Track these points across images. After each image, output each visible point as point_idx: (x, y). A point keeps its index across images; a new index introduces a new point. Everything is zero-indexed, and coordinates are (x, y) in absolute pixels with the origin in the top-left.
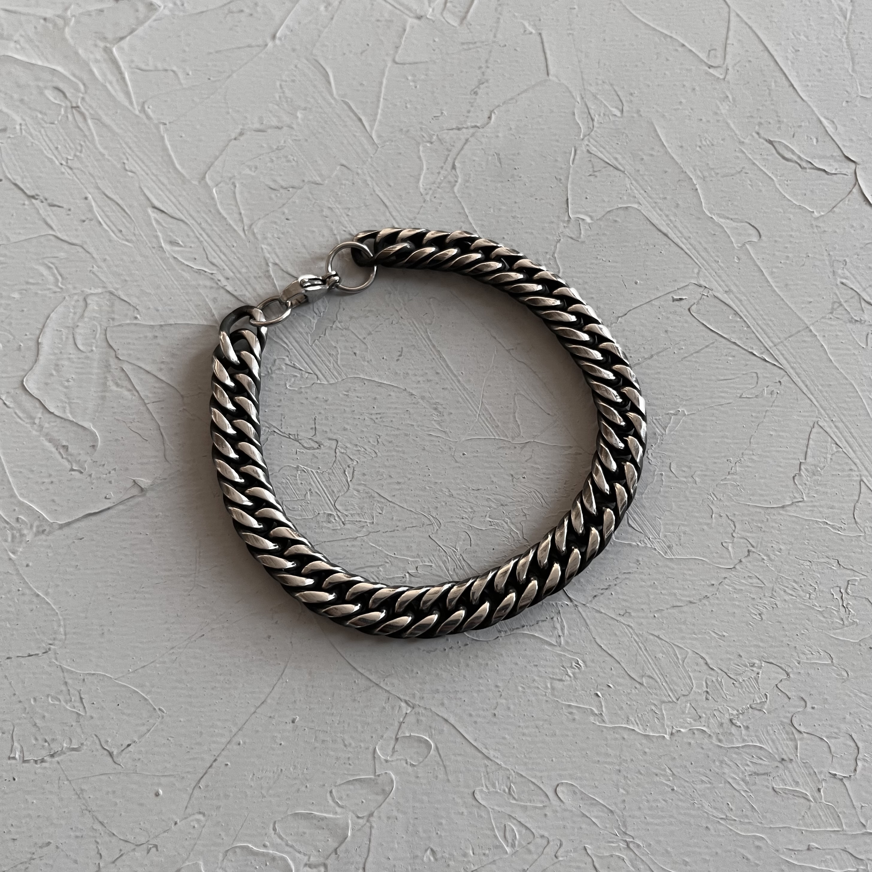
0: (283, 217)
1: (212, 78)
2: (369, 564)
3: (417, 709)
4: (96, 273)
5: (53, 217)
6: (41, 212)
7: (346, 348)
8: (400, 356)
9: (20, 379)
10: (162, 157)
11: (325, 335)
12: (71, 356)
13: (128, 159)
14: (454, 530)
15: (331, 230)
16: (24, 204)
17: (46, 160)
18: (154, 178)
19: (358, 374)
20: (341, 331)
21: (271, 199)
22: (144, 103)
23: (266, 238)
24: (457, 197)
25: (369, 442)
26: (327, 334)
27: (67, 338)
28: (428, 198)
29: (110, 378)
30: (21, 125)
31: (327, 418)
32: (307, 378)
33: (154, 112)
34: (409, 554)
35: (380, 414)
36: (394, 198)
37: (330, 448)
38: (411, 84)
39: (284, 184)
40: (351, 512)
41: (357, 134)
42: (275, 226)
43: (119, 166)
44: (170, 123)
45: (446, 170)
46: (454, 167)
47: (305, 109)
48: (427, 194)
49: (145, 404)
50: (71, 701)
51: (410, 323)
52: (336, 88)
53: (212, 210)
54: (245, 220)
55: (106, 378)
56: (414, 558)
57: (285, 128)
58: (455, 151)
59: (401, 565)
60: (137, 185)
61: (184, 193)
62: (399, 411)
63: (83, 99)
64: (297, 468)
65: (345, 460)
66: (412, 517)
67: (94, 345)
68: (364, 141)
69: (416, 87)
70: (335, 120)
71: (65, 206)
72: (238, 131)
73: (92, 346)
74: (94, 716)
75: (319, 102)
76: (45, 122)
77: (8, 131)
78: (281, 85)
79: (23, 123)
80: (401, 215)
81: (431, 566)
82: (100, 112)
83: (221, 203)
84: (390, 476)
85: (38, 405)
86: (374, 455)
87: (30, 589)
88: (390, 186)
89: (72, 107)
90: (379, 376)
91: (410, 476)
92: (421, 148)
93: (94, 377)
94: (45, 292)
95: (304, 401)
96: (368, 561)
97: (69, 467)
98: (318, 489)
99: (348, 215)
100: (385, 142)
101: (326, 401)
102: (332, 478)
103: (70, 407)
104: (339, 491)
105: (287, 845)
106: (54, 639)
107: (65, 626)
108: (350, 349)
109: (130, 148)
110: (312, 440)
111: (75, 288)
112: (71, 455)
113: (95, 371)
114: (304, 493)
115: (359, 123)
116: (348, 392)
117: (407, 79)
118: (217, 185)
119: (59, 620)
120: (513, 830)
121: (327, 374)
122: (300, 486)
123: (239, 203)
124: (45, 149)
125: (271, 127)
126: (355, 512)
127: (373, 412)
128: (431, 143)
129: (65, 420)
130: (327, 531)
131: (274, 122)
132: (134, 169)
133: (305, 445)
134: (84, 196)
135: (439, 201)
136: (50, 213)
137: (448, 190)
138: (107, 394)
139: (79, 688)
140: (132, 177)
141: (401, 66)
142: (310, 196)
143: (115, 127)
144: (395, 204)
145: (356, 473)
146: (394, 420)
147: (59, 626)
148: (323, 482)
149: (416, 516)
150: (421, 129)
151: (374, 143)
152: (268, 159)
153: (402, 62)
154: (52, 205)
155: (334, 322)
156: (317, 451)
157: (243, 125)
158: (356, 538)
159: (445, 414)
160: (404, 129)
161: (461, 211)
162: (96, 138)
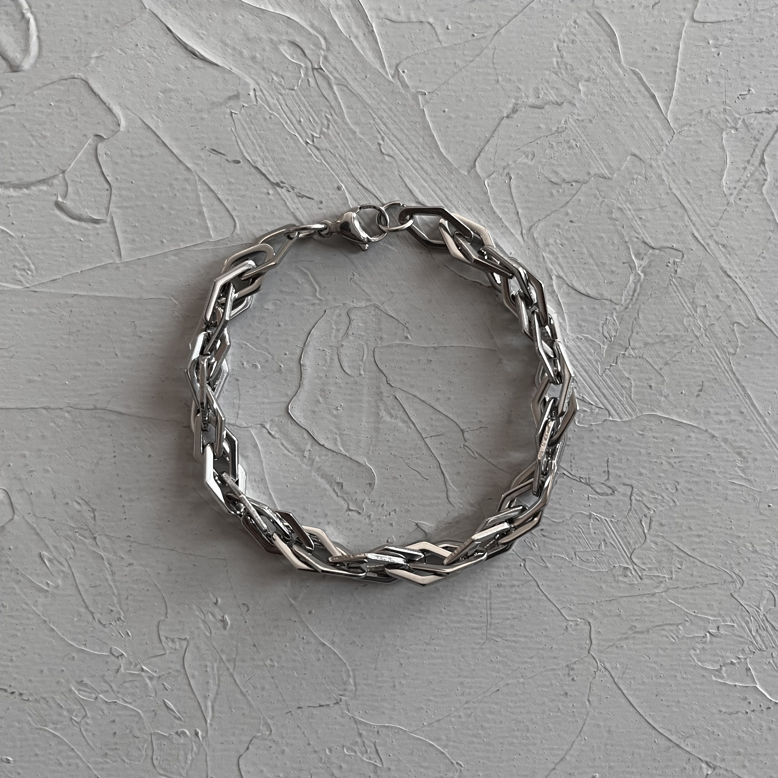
0: (567, 219)
1: (475, 35)
2: (668, 622)
3: (717, 771)
4: (358, 282)
5: (302, 210)
6: (288, 204)
7: (640, 380)
8: (701, 390)
9: (284, 406)
10: (423, 138)
11: (616, 363)
12: (338, 381)
13: (383, 139)
14: (757, 589)
15: (622, 236)
16: (269, 194)
17: (288, 138)
18: (415, 164)
19: (653, 411)
20: (633, 360)
21: (552, 195)
22: (397, 65)
23: (548, 245)
24: (765, 199)
25: (667, 489)
26: (619, 363)
27: (332, 359)
28: (732, 199)
29: (382, 407)
30: (254, 89)
31: (620, 461)
32: (597, 413)
33: (410, 77)
34: (710, 612)
35: (678, 457)
36: (693, 199)
37: (624, 495)
38: (713, 50)
39: (565, 176)
40: (649, 566)
41: (651, 115)
42: (557, 230)
43: (374, 147)
44: (429, 93)
45: (753, 165)
46: (762, 162)
47: (588, 80)
48: (731, 194)
49: (423, 439)
50: (367, 752)
51: (711, 353)
52: (624, 54)
53: (485, 208)
54: (523, 220)
55: (378, 406)
56: (715, 616)
57: (565, 104)
58: (764, 141)
59: (701, 623)
60: (396, 173)
61: (452, 186)
62: (699, 455)
63: (325, 58)
64: (590, 516)
65: (641, 509)
66: (713, 572)
67: (362, 368)
68: (658, 124)
69: (718, 55)
70: (623, 95)
71: (315, 198)
72: (511, 106)
73: (360, 369)
74: (392, 768)
75: (605, 70)
76: (284, 89)
77: (242, 99)
78: (558, 48)
79: (257, 88)
80: (702, 221)
81: (733, 626)
82: (346, 76)
83: (495, 199)
84: (690, 528)
85: (306, 435)
86: (672, 504)
87: (315, 637)
88: (689, 183)
89: (313, 69)
90: (678, 414)
91: (710, 528)
92: (724, 135)
93: (365, 405)
94: (301, 304)
95: (596, 441)
96: (667, 619)
97: (346, 506)
98: (614, 540)
99: (641, 218)
100: (683, 126)
101: (620, 441)
102: (628, 527)
103: (342, 440)
104: (635, 543)
106: (345, 690)
107: (355, 677)
108: (645, 381)
109: (385, 124)
110: (606, 485)
111: (335, 299)
112: (347, 493)
113: (365, 398)
114: (598, 543)
115: (652, 101)
116: (643, 431)
117: (709, 43)
118: (490, 175)
119: (348, 671)
121: (620, 408)
122: (594, 535)
123: (515, 199)
124: (287, 123)
125: (548, 103)
126: (652, 566)
127: (671, 455)
128: (736, 129)
129: (337, 453)
130: (623, 585)
131: (553, 97)
132: (391, 153)
133: (599, 490)
134: (336, 185)
135: (745, 204)
136: (300, 206)
137: (755, 191)
138: (381, 426)
139: (374, 740)
140: (390, 163)
141: (701, 25)
142: (598, 193)
143: (365, 97)
144: (696, 207)
145: (653, 524)
146: (693, 465)
147: (349, 676)
148: (617, 532)
149: (717, 572)
150: (725, 110)
151: (670, 128)
152: (547, 145)
153: (702, 20)
154: (300, 196)
155: (627, 348)
156: (611, 497)
157: (517, 99)
158: (654, 595)
159: (749, 460)
160: (704, 110)
161: (770, 217)
162: (345, 110)
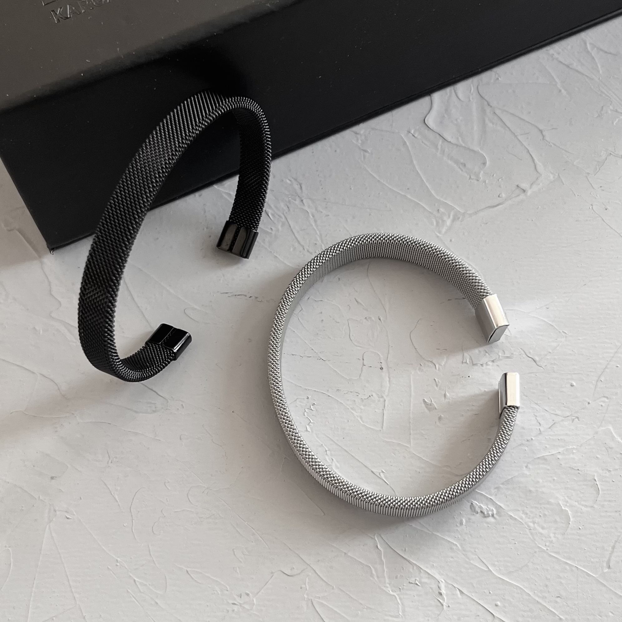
9: (422, 119)
49: (516, 136)
55: (484, 118)
67: (471, 97)
85: (438, 136)
93: (475, 118)
97: (468, 177)
103: (462, 138)
112: (468, 169)
113: (476, 114)
129: (460, 146)
138: (487, 129)
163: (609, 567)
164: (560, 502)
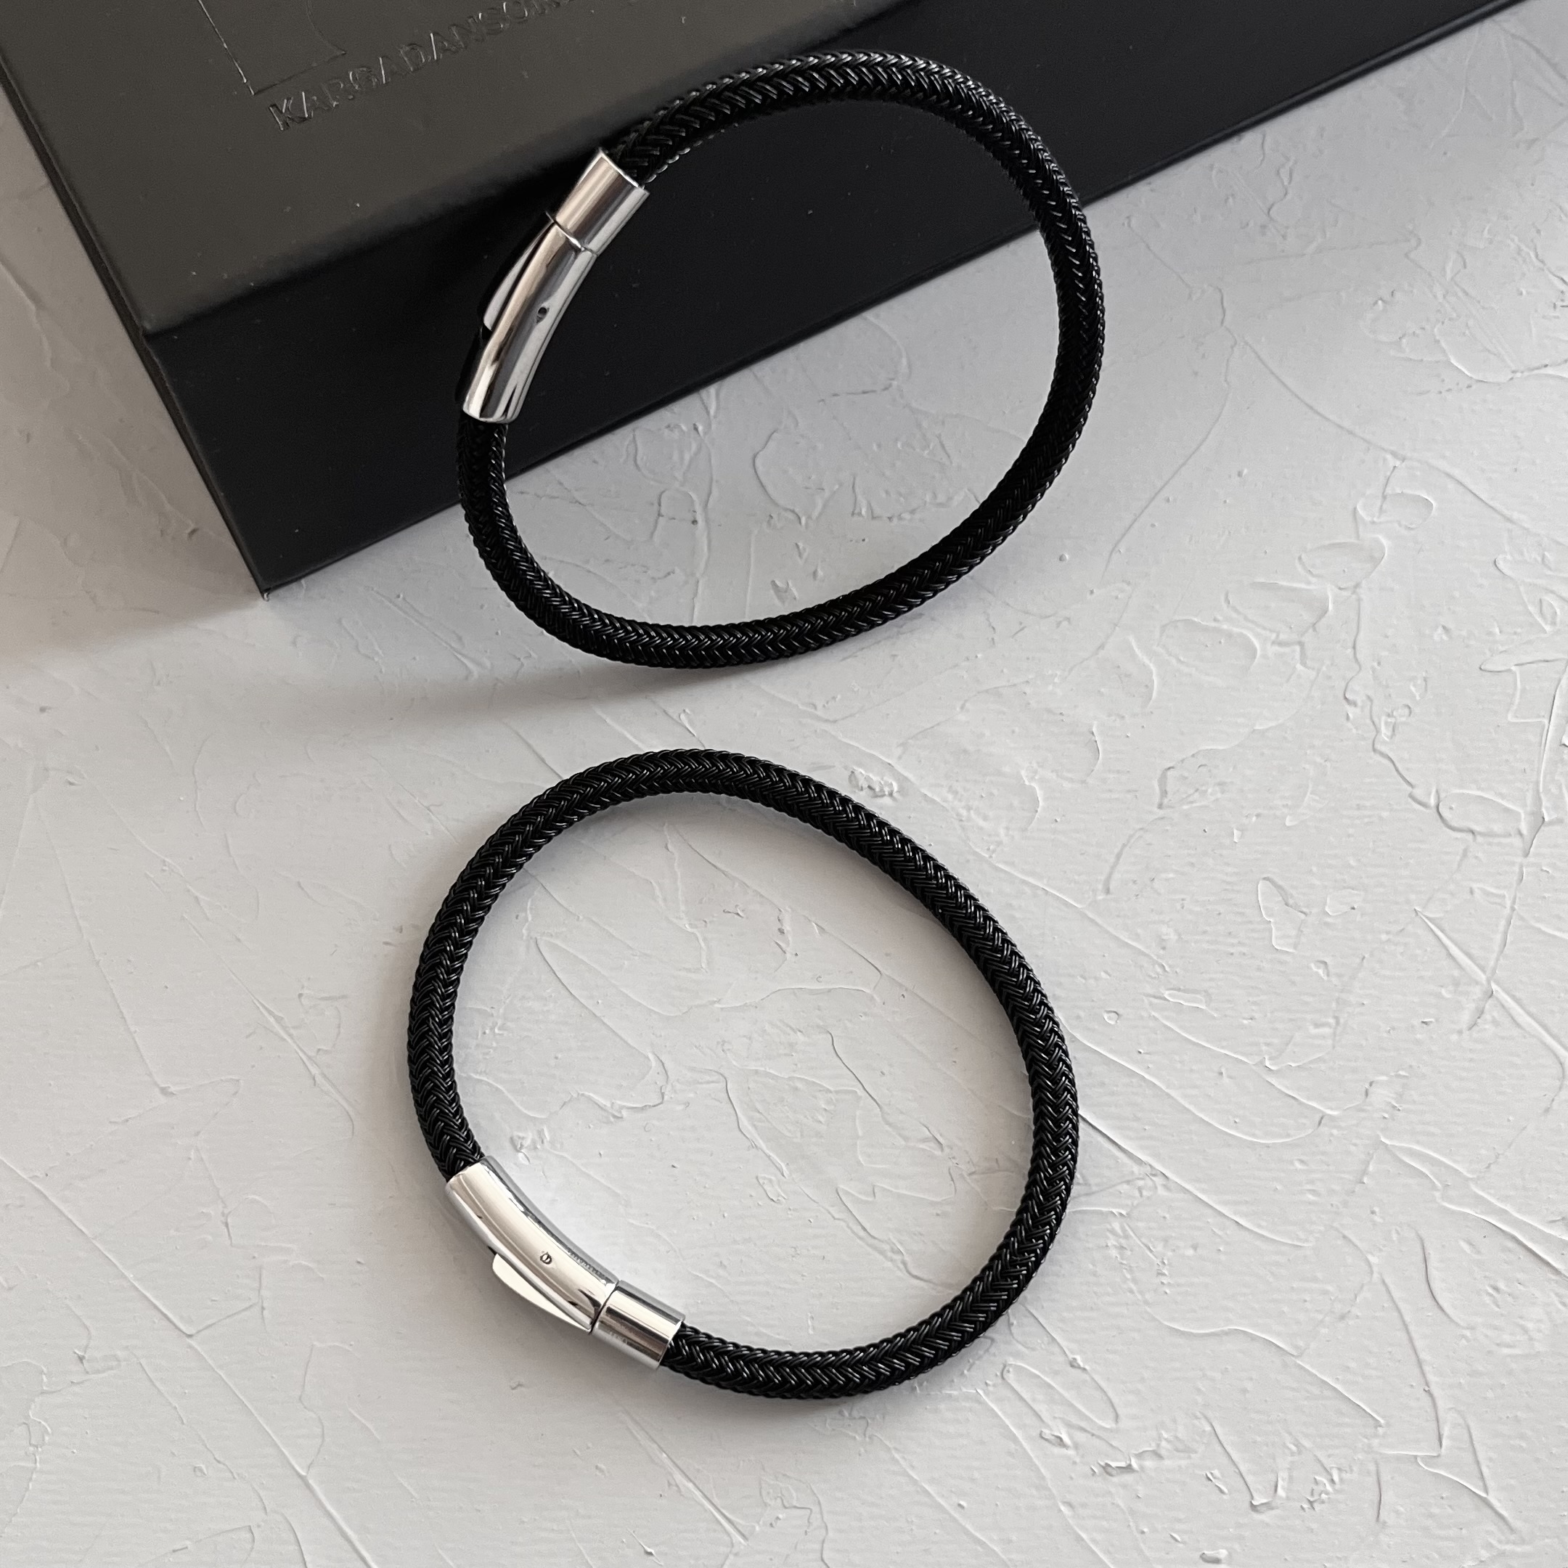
105: (1246, 619)
120: (1551, 605)
163: (1108, 891)
164: (1023, 773)
